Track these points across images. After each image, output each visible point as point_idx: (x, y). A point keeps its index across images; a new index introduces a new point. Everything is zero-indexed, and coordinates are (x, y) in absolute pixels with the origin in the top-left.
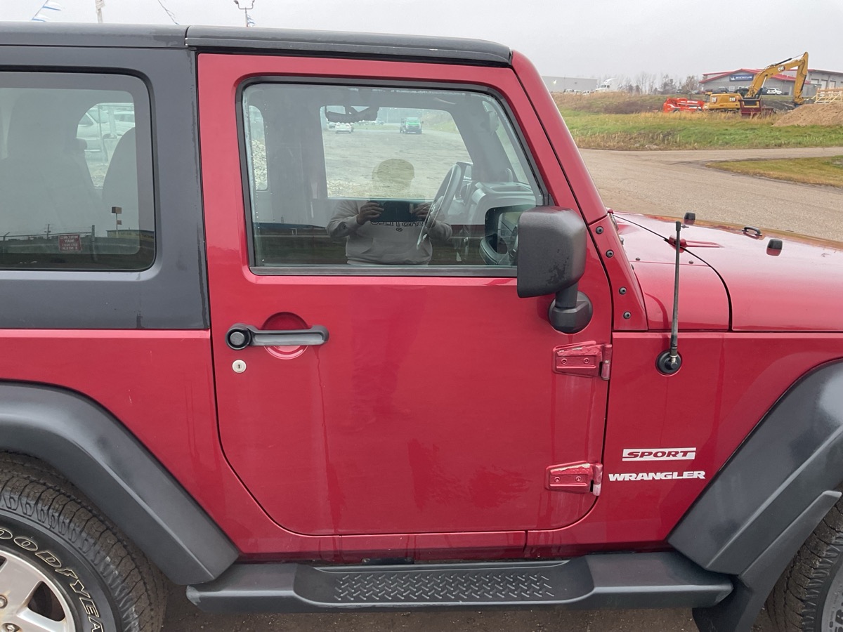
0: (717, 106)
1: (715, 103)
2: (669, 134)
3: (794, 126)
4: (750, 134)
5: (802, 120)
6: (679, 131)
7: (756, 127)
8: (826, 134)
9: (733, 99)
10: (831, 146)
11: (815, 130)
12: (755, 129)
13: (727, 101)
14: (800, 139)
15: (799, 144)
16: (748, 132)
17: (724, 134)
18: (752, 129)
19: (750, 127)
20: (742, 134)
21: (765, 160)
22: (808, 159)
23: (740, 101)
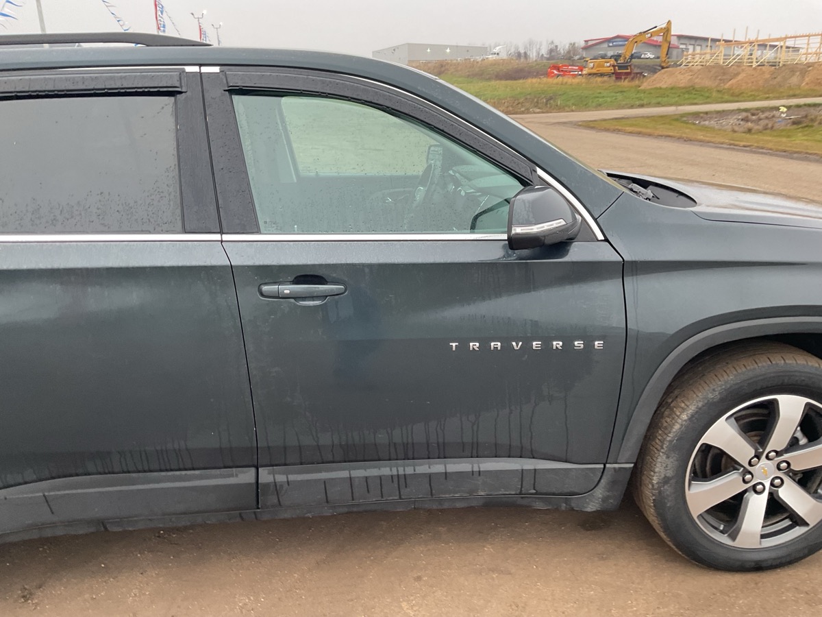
0: (594, 71)
1: (592, 68)
2: (551, 98)
3: (656, 88)
4: (619, 96)
5: (663, 83)
6: (560, 95)
7: (625, 90)
8: (681, 95)
9: (608, 64)
10: (684, 105)
11: (673, 91)
12: (624, 92)
13: (603, 66)
14: (660, 99)
15: (659, 104)
16: (618, 94)
17: (598, 97)
18: (621, 92)
19: (620, 89)
20: (613, 96)
21: (627, 118)
22: (662, 117)
23: (614, 66)
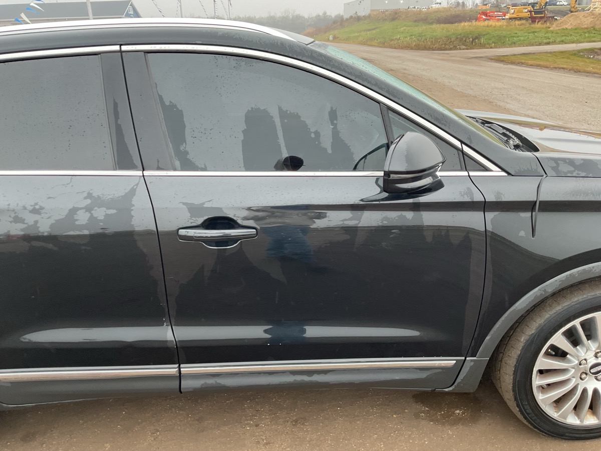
0: (515, 16)
1: (513, 14)
2: (477, 38)
3: (563, 29)
4: (531, 36)
5: (569, 24)
6: (484, 35)
7: (537, 30)
8: (583, 34)
9: (526, 10)
10: (583, 42)
11: (576, 31)
12: (536, 32)
13: (522, 12)
14: (563, 38)
15: (562, 42)
16: (530, 34)
17: (514, 37)
18: (533, 32)
19: (533, 30)
20: (526, 36)
21: (534, 53)
22: (563, 52)
23: (530, 12)
